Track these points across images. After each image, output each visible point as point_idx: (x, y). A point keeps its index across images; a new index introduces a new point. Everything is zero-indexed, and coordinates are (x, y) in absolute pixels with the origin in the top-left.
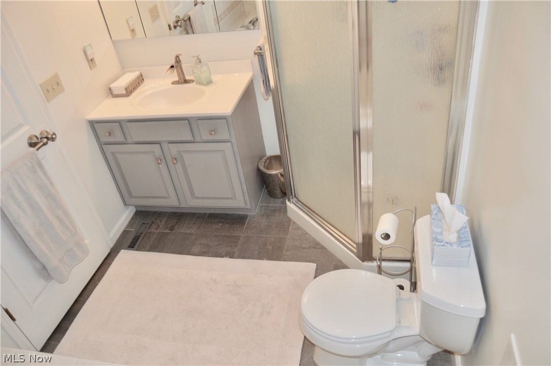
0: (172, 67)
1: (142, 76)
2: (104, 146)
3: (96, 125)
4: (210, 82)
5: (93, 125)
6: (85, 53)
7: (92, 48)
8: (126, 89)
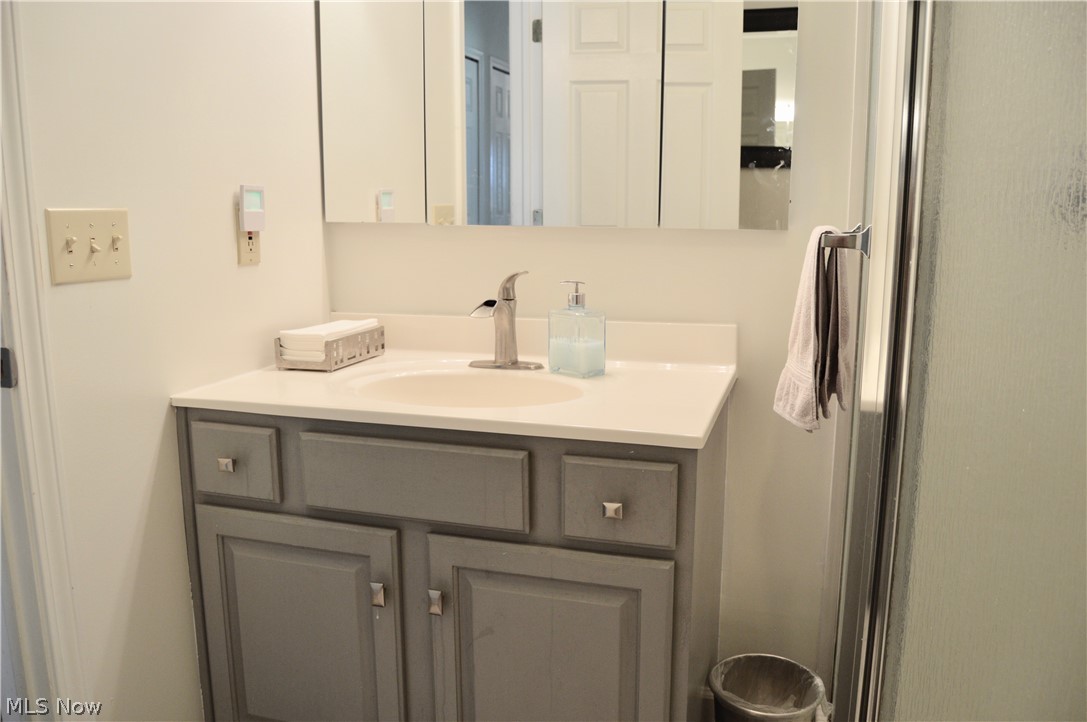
0: (490, 303)
1: (382, 334)
2: (201, 509)
3: (197, 427)
4: (597, 373)
5: (187, 426)
6: (238, 208)
7: (262, 206)
8: (328, 345)
